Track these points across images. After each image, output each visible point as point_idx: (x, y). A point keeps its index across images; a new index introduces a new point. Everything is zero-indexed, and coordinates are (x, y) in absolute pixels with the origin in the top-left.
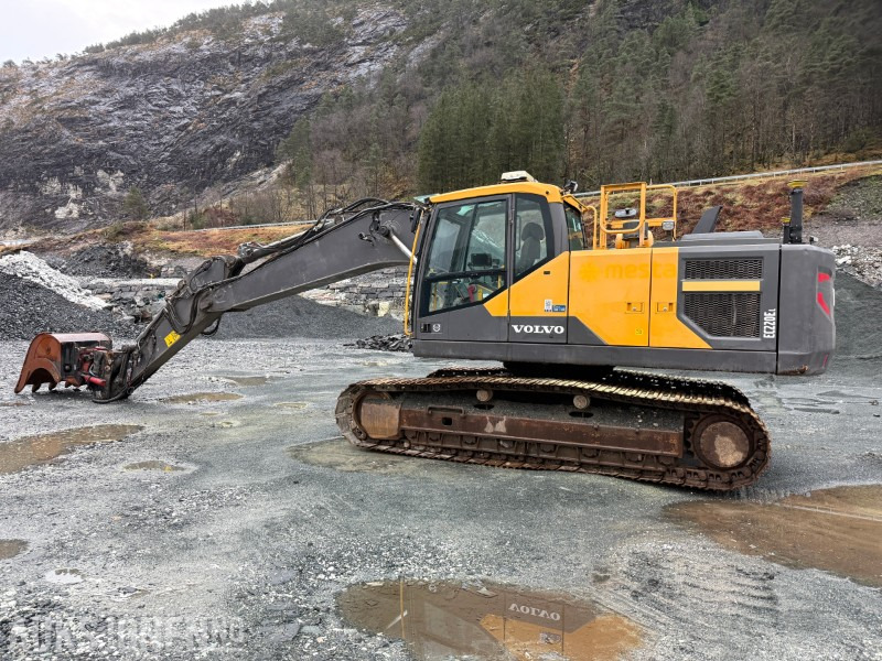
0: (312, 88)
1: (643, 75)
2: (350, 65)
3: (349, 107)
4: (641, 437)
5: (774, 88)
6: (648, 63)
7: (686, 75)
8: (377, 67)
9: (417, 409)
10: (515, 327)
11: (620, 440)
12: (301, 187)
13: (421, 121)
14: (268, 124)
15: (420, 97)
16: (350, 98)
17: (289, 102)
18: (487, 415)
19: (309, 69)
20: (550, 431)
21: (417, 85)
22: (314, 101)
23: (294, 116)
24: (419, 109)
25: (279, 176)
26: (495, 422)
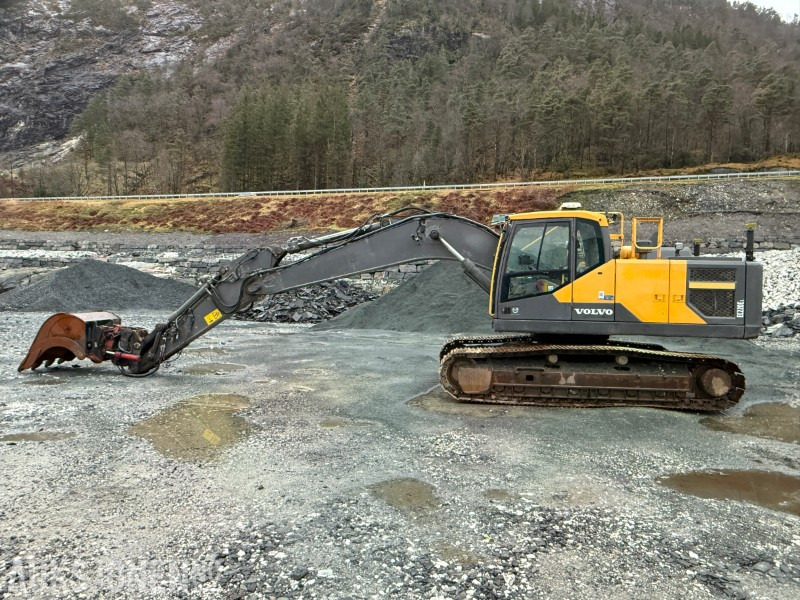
0: (106, 69)
1: (411, 96)
2: (146, 53)
3: (148, 92)
4: (667, 381)
5: (509, 120)
6: (413, 87)
7: (444, 101)
8: (173, 58)
9: (505, 370)
10: (577, 310)
11: (653, 384)
12: (101, 163)
13: (222, 111)
14: (57, 98)
15: (217, 91)
16: (148, 83)
17: (79, 80)
18: (560, 372)
19: (102, 51)
20: (606, 381)
21: (214, 78)
22: (110, 82)
23: (85, 93)
24: (219, 101)
25: (72, 150)
26: (566, 377)
